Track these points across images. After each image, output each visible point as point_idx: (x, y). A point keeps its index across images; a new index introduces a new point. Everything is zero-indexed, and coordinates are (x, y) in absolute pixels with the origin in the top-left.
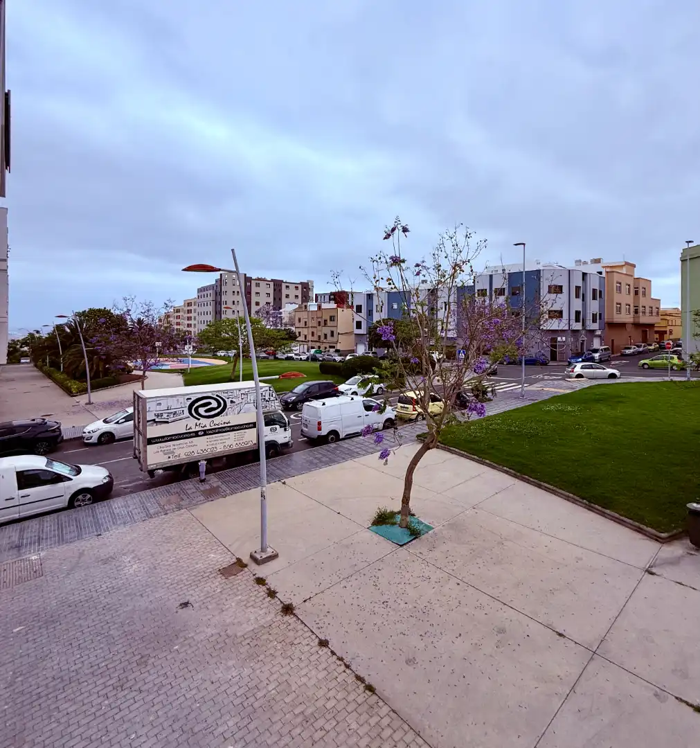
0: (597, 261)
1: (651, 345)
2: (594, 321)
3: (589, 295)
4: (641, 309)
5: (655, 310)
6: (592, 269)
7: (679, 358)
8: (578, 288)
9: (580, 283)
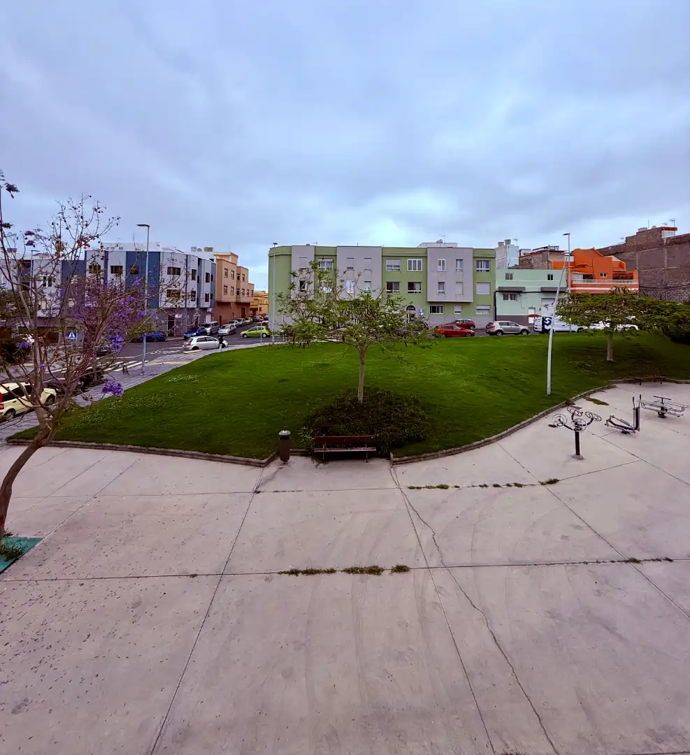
0: (210, 249)
1: (247, 319)
2: (207, 300)
3: (203, 278)
4: (241, 291)
5: (250, 292)
6: (206, 256)
7: (267, 329)
8: (194, 271)
9: (196, 267)
